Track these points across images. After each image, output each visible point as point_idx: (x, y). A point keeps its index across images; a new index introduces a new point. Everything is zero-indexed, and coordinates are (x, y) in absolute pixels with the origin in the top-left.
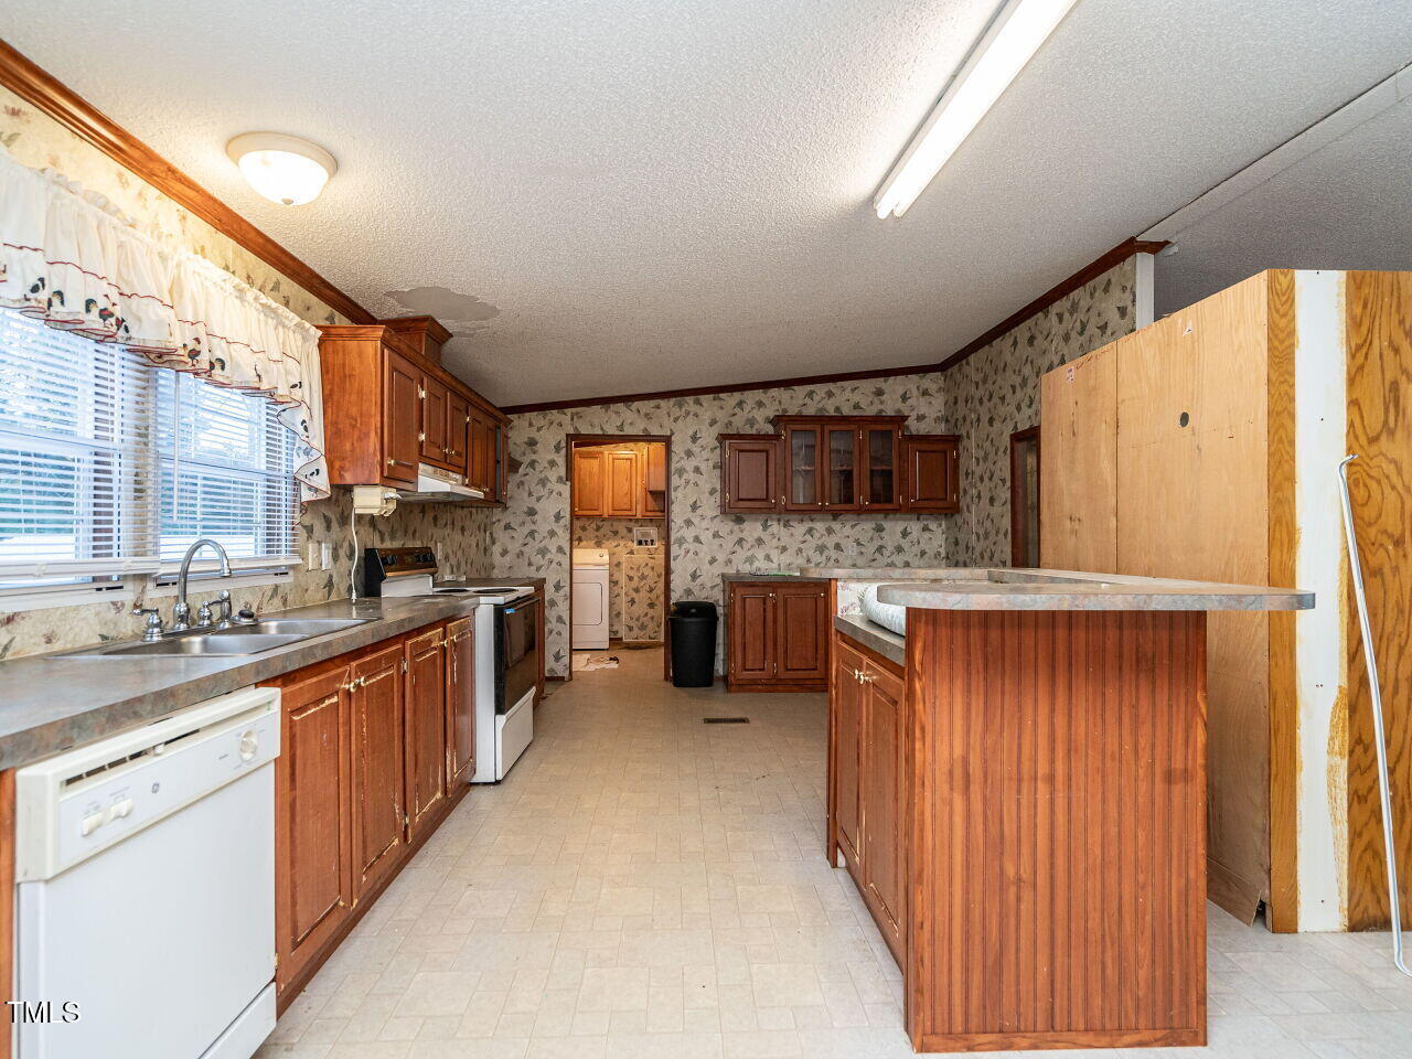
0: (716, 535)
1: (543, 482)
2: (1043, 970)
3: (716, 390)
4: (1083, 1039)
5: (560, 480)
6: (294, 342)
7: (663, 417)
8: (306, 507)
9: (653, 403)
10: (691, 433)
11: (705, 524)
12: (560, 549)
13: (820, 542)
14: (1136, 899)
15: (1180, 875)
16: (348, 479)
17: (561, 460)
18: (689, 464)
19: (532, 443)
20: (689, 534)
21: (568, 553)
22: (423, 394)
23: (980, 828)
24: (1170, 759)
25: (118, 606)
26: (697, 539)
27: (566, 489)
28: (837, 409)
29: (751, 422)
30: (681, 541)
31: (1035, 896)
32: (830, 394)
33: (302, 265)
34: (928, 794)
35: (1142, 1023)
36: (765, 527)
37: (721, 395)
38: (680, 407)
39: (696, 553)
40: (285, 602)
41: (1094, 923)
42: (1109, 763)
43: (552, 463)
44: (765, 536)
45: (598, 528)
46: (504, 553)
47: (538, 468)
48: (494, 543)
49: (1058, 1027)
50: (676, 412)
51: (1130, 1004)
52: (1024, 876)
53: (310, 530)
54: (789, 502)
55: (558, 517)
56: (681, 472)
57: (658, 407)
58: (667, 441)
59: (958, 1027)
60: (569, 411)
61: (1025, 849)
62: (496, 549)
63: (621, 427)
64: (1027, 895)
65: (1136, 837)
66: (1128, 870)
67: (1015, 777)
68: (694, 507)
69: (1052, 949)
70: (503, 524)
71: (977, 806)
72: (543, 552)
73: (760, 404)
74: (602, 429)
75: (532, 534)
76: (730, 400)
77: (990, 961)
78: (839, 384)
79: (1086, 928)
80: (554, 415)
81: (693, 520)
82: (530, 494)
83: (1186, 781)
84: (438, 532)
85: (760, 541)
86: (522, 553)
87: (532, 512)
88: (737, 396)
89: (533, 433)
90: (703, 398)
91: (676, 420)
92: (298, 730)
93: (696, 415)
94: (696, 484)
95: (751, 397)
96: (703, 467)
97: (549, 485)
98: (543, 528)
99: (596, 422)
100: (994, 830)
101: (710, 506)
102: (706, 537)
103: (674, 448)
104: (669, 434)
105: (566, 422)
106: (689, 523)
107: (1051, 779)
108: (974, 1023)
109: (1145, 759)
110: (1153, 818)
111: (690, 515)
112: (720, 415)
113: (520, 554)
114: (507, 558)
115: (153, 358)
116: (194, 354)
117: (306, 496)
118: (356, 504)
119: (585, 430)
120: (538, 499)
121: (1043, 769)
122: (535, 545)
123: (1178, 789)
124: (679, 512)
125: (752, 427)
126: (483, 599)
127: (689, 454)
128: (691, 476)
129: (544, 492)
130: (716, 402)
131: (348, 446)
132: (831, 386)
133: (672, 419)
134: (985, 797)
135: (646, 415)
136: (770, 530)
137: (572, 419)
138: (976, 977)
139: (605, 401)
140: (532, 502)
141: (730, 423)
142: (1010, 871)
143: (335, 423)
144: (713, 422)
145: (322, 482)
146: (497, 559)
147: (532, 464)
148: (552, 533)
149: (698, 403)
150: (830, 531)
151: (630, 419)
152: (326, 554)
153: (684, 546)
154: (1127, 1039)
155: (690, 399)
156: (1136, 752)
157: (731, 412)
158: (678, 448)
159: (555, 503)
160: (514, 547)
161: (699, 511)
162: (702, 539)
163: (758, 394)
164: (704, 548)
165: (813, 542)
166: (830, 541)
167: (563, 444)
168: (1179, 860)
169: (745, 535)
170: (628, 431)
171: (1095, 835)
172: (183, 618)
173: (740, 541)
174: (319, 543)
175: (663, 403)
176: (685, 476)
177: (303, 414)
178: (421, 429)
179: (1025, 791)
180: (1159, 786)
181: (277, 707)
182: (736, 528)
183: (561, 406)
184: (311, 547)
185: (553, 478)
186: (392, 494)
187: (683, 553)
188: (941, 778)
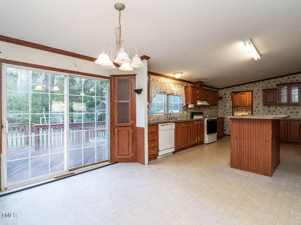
0: (263, 110)
1: (227, 101)
2: (247, 162)
3: (263, 80)
4: (252, 171)
5: (230, 100)
6: (181, 89)
7: (251, 87)
8: (183, 107)
9: (249, 84)
10: (257, 89)
11: (261, 107)
12: (230, 112)
13: (291, 111)
14: (260, 156)
15: (267, 154)
16: (188, 104)
17: (230, 97)
18: (257, 96)
19: (225, 94)
20: (257, 109)
21: (232, 113)
22: (198, 92)
23: (239, 144)
24: (266, 139)
25: (166, 117)
26: (259, 111)
27: (231, 102)
28: (297, 80)
29: (272, 86)
30: (255, 111)
31: (246, 153)
32: (294, 77)
33: (183, 80)
34: (232, 139)
35: (261, 172)
36: (276, 108)
37: (264, 81)
38: (255, 85)
39: (259, 113)
40: (181, 118)
41: (254, 158)
42: (256, 138)
43: (229, 97)
44: (276, 110)
45: (246, 108)
46: (220, 113)
47: (226, 98)
48: (219, 111)
49: (249, 169)
50: (254, 85)
51: (259, 169)
52: (244, 150)
53: (184, 110)
54: (280, 102)
55: (230, 107)
56: (255, 97)
57: (250, 85)
58: (252, 91)
59: (236, 166)
60: (232, 88)
61: (245, 147)
62: (219, 112)
63: (242, 90)
64: (245, 153)
65: (260, 148)
66: (259, 152)
67: (243, 138)
68: (258, 104)
69: (248, 160)
70: (220, 108)
71: (238, 141)
72: (227, 113)
73: (274, 82)
74: (238, 90)
75: (225, 110)
76: (267, 82)
77: (240, 159)
78: (297, 75)
79: (253, 158)
80: (229, 89)
81: (258, 107)
82: (225, 103)
83: (268, 142)
84: (205, 110)
85: (274, 111)
86: (224, 113)
87: (225, 106)
88: (268, 81)
89: (225, 92)
90: (260, 82)
91: (254, 87)
92: (177, 128)
93: (258, 86)
94: (258, 100)
95: (272, 81)
96: (260, 96)
97: (228, 101)
98: (227, 109)
99: (237, 89)
100: (240, 144)
101: (261, 104)
102: (261, 110)
103: (253, 93)
104: (252, 90)
105: (231, 90)
106: (257, 107)
107: (248, 139)
108: (238, 166)
109: (262, 138)
110: (263, 146)
111: (257, 106)
112: (265, 85)
113: (223, 113)
114: (221, 114)
115: (168, 95)
116: (171, 94)
117: (183, 106)
118: (189, 106)
119: (235, 91)
120: (226, 104)
121: (247, 138)
122: (226, 112)
123: (267, 143)
124: (254, 105)
125: (272, 87)
126: (205, 119)
127: (257, 94)
128: (257, 98)
129: (227, 102)
130: (263, 83)
131: (188, 100)
132: (295, 75)
133: (253, 87)
134: (239, 140)
135: (247, 87)
136: (277, 108)
137: (232, 89)
138: (238, 161)
139: (239, 85)
140: (225, 104)
141: (267, 87)
142: (242, 149)
143: (186, 97)
144: (262, 87)
145: (185, 104)
146: (219, 114)
147: (225, 98)
148: (229, 110)
149: (259, 83)
150: (294, 109)
151: (244, 88)
152: (186, 113)
153: (256, 112)
154: (259, 173)
155: (257, 83)
156: (260, 137)
157: (267, 84)
158: (254, 93)
159: (229, 104)
160: (222, 112)
161: (259, 105)
162: (260, 110)
163: (274, 80)
164: (260, 112)
165: (289, 111)
166: (295, 111)
167: (231, 94)
168: (267, 152)
169: (270, 110)
170: (244, 90)
171: (254, 147)
172: (170, 118)
173: (269, 111)
174: (186, 111)
175: (251, 84)
176: (256, 98)
177: (182, 97)
178: (198, 96)
179: (244, 140)
180: (264, 142)
181: (174, 124)
182: (268, 108)
183: (230, 87)
184: (185, 112)
185: (229, 100)
186: (193, 105)
187: (255, 113)
188: (234, 138)
